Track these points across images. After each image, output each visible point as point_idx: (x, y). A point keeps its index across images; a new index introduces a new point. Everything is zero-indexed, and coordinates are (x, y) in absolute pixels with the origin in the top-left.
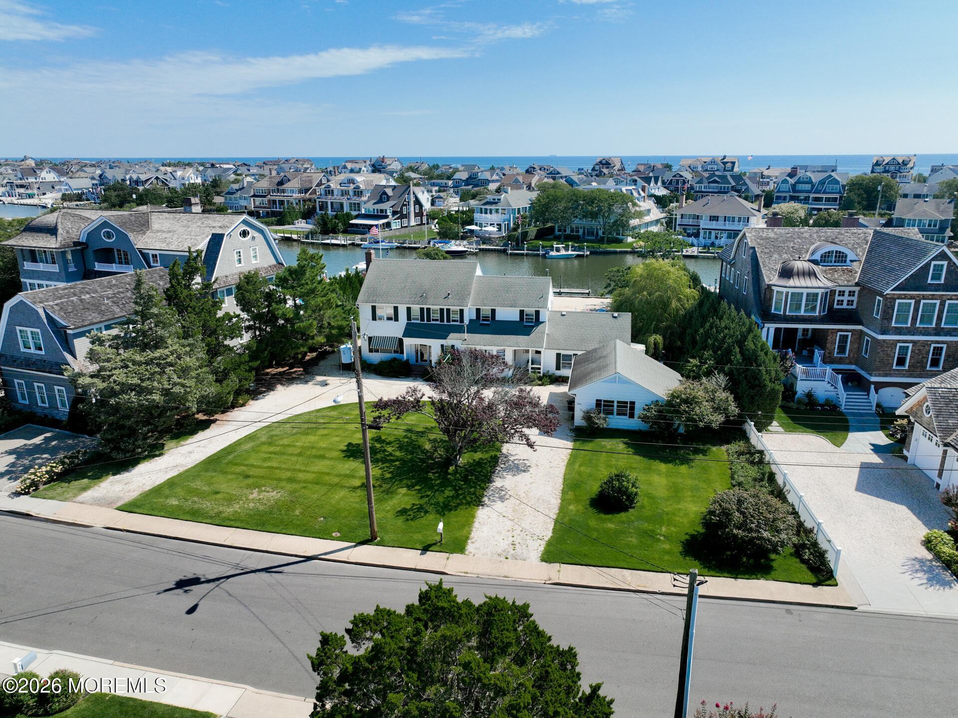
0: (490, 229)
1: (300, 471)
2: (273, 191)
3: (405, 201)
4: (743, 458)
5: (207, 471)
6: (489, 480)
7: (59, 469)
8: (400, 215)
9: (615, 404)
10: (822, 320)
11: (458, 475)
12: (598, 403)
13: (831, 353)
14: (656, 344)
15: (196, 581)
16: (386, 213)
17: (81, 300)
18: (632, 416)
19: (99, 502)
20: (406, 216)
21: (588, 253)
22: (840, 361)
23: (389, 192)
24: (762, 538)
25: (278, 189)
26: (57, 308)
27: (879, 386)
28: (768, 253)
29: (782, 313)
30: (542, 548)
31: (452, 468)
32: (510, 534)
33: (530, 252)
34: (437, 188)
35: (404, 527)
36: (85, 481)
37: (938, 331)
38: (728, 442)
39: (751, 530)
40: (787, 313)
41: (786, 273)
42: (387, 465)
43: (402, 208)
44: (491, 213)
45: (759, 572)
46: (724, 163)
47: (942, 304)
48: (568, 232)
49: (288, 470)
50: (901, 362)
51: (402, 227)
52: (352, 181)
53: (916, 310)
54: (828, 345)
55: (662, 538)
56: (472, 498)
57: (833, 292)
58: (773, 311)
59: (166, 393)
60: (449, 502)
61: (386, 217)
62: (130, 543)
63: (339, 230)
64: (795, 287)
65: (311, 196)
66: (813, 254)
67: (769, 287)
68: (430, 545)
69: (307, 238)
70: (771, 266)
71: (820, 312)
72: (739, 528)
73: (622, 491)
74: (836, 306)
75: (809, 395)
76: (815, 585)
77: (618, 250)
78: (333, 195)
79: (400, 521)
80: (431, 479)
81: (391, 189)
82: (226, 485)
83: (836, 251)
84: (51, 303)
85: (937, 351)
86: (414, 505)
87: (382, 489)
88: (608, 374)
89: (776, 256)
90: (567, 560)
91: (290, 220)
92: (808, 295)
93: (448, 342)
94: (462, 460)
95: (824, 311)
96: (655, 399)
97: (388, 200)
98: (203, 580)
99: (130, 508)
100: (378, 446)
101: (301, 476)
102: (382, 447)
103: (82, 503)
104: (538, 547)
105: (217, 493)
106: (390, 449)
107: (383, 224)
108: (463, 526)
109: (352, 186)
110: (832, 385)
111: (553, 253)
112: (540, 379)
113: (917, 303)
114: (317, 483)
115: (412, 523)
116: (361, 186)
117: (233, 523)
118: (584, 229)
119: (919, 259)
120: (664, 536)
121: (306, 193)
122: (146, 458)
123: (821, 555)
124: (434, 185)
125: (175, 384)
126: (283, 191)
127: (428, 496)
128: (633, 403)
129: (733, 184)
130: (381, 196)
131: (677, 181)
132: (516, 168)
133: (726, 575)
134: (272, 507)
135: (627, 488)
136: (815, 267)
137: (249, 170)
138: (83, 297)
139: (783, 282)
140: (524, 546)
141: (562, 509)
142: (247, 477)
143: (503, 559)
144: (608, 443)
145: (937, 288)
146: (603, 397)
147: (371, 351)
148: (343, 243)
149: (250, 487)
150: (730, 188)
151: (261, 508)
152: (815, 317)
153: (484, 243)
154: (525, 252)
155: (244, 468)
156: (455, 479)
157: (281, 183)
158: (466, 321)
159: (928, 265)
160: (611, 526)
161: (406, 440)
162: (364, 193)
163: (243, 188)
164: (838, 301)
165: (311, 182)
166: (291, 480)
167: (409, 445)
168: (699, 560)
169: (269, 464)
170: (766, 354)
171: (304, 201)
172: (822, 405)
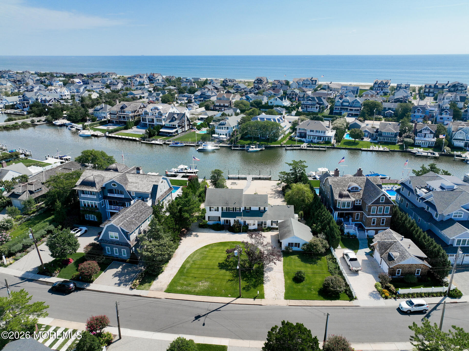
0: (222, 136)
1: (210, 274)
2: (119, 112)
3: (183, 120)
4: (331, 260)
5: (181, 276)
6: (263, 273)
8: (181, 126)
9: (294, 244)
10: (351, 210)
11: (254, 273)
12: (289, 243)
13: (354, 219)
14: (301, 214)
16: (175, 126)
17: (127, 221)
18: (299, 247)
19: (157, 290)
21: (264, 148)
22: (357, 221)
24: (337, 290)
25: (121, 111)
27: (368, 230)
28: (335, 187)
29: (340, 208)
31: (252, 271)
32: (274, 291)
33: (241, 148)
34: (186, 98)
35: (246, 292)
36: (148, 283)
37: (383, 215)
38: (327, 255)
39: (335, 288)
41: (341, 196)
42: (233, 271)
44: (222, 129)
45: (337, 298)
46: (312, 81)
47: (384, 207)
49: (206, 274)
50: (374, 223)
51: (182, 132)
52: (156, 109)
53: (377, 209)
54: (353, 217)
56: (261, 281)
57: (355, 201)
58: (337, 207)
60: (255, 283)
61: (176, 128)
63: (155, 134)
64: (343, 201)
65: (137, 114)
66: (348, 187)
67: (336, 200)
68: (255, 297)
69: (143, 140)
70: (336, 193)
71: (351, 207)
72: (332, 288)
73: (301, 276)
74: (355, 205)
75: (348, 233)
76: (349, 300)
77: (275, 145)
78: (148, 115)
80: (247, 276)
81: (176, 115)
82: (191, 281)
83: (355, 187)
85: (383, 220)
86: (246, 285)
87: (235, 281)
88: (292, 236)
89: (338, 188)
90: (291, 299)
91: (130, 126)
92: (347, 203)
93: (236, 219)
96: (305, 242)
97: (176, 120)
99: (168, 291)
101: (211, 276)
102: (229, 264)
103: (152, 290)
104: (283, 295)
105: (190, 284)
107: (175, 132)
108: (262, 290)
109: (157, 111)
110: (355, 230)
111: (251, 149)
112: (267, 229)
113: (377, 207)
114: (217, 279)
115: (248, 291)
116: (161, 111)
117: (200, 294)
119: (378, 196)
120: (313, 289)
121: (135, 113)
124: (185, 96)
127: (249, 282)
128: (299, 244)
130: (172, 118)
131: (293, 94)
133: (329, 300)
134: (208, 288)
136: (349, 193)
138: (127, 219)
139: (340, 199)
140: (279, 295)
141: (286, 282)
142: (195, 278)
143: (275, 299)
144: (293, 257)
145: (382, 203)
146: (291, 242)
147: (209, 221)
148: (161, 143)
149: (198, 281)
150: (316, 103)
151: (205, 288)
152: (349, 209)
153: (221, 143)
154: (239, 148)
155: (193, 274)
156: (254, 275)
157: (122, 108)
159: (380, 197)
160: (299, 287)
162: (163, 115)
163: (103, 108)
164: (356, 203)
165: (136, 107)
166: (209, 278)
168: (323, 296)
169: (199, 272)
171: (134, 116)
172: (352, 236)
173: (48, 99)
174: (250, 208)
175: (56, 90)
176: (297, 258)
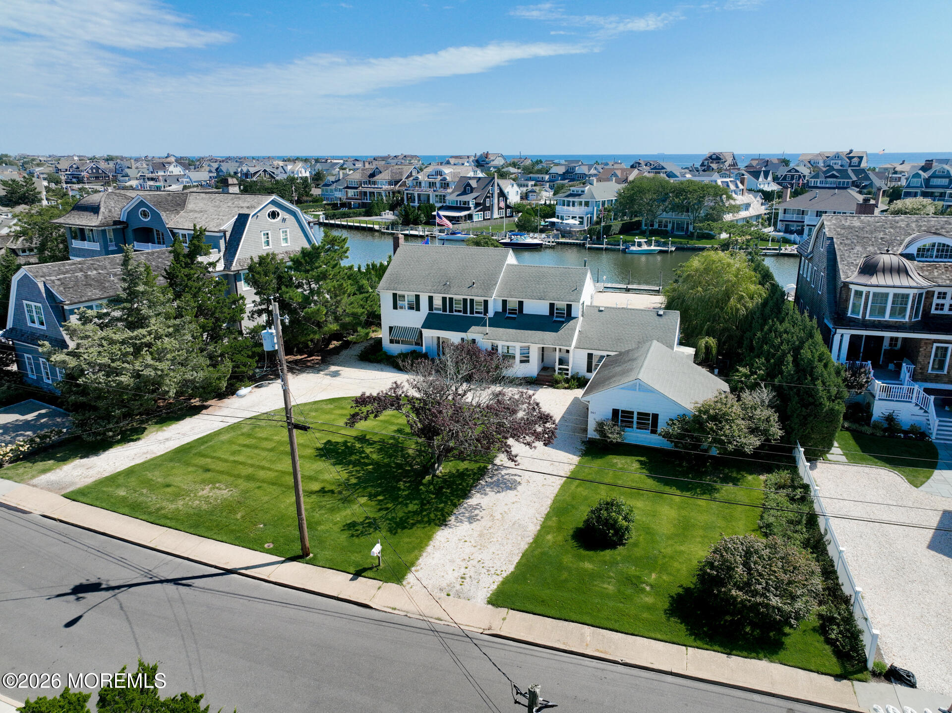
0: (571, 221)
1: (263, 468)
2: (365, 183)
3: (489, 192)
4: (783, 492)
5: (171, 460)
6: (465, 494)
7: (25, 448)
8: (483, 207)
9: (635, 416)
10: (913, 328)
11: (431, 487)
12: (615, 412)
13: (924, 368)
14: (708, 348)
15: (95, 587)
16: (469, 204)
17: (86, 276)
18: (654, 430)
19: (50, 487)
20: (490, 209)
21: (673, 249)
22: (937, 379)
23: (474, 184)
24: (767, 606)
25: (370, 181)
26: (57, 283)
28: (849, 245)
29: (860, 317)
30: (494, 587)
31: (428, 478)
32: (464, 564)
33: (609, 246)
34: (533, 183)
35: (345, 544)
36: (51, 462)
38: (769, 470)
39: (755, 593)
40: (867, 318)
41: (869, 269)
42: (358, 468)
43: (485, 200)
44: (573, 205)
45: (762, 649)
46: (850, 158)
48: (656, 226)
49: (252, 466)
51: (484, 219)
52: (439, 173)
54: (920, 359)
55: (648, 588)
56: (436, 516)
57: (930, 294)
58: (849, 314)
59: (137, 375)
60: (408, 518)
61: (469, 209)
62: (57, 536)
63: (421, 222)
64: (877, 286)
65: (401, 188)
66: (907, 247)
67: (846, 285)
68: (365, 570)
69: (388, 229)
70: (850, 260)
71: (910, 317)
72: (740, 589)
73: (614, 525)
74: (933, 311)
75: (890, 419)
76: (839, 677)
77: (708, 246)
78: (420, 187)
79: (343, 537)
80: (399, 489)
81: (475, 181)
82: (181, 478)
83: (939, 244)
84: (53, 278)
86: (367, 518)
87: (340, 497)
88: (628, 380)
89: (858, 248)
90: (518, 605)
91: (377, 211)
92: (895, 295)
93: (470, 335)
94: (442, 470)
95: (916, 315)
96: (682, 413)
97: (472, 192)
98: (103, 586)
99: (74, 496)
100: (358, 445)
101: (262, 474)
102: (362, 447)
103: (34, 486)
104: (490, 584)
105: (168, 486)
106: (368, 450)
107: (465, 216)
108: (414, 548)
109: (439, 178)
110: (921, 408)
111: (634, 248)
112: (567, 381)
114: (273, 484)
115: (356, 540)
116: (448, 178)
117: (168, 522)
118: (673, 223)
120: (652, 586)
121: (395, 185)
122: (119, 442)
123: (853, 636)
124: (531, 179)
125: (147, 366)
126: (374, 183)
127: (387, 509)
128: (655, 417)
129: (854, 178)
130: (465, 188)
131: (793, 176)
132: (621, 163)
133: (716, 648)
134: (215, 508)
135: (616, 521)
136: (907, 263)
137: (354, 165)
138: (89, 273)
139: (864, 280)
140: (475, 582)
141: (538, 539)
142: (207, 470)
143: (443, 595)
144: (619, 461)
146: (621, 407)
147: (392, 341)
148: (421, 233)
149: (204, 482)
150: (850, 184)
151: (205, 507)
152: (904, 324)
153: (563, 237)
154: (604, 246)
155: (209, 461)
156: (427, 491)
157: (372, 175)
158: (491, 314)
160: (588, 565)
161: (391, 441)
162: (450, 185)
163: (339, 180)
164: (937, 305)
165: (401, 174)
166: (249, 478)
167: (391, 448)
168: (687, 624)
169: (237, 458)
170: (826, 366)
171: (394, 193)
172: (906, 432)
173: (252, 170)
174: (521, 304)
175: (285, 167)
176: (636, 465)
